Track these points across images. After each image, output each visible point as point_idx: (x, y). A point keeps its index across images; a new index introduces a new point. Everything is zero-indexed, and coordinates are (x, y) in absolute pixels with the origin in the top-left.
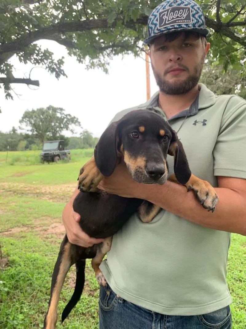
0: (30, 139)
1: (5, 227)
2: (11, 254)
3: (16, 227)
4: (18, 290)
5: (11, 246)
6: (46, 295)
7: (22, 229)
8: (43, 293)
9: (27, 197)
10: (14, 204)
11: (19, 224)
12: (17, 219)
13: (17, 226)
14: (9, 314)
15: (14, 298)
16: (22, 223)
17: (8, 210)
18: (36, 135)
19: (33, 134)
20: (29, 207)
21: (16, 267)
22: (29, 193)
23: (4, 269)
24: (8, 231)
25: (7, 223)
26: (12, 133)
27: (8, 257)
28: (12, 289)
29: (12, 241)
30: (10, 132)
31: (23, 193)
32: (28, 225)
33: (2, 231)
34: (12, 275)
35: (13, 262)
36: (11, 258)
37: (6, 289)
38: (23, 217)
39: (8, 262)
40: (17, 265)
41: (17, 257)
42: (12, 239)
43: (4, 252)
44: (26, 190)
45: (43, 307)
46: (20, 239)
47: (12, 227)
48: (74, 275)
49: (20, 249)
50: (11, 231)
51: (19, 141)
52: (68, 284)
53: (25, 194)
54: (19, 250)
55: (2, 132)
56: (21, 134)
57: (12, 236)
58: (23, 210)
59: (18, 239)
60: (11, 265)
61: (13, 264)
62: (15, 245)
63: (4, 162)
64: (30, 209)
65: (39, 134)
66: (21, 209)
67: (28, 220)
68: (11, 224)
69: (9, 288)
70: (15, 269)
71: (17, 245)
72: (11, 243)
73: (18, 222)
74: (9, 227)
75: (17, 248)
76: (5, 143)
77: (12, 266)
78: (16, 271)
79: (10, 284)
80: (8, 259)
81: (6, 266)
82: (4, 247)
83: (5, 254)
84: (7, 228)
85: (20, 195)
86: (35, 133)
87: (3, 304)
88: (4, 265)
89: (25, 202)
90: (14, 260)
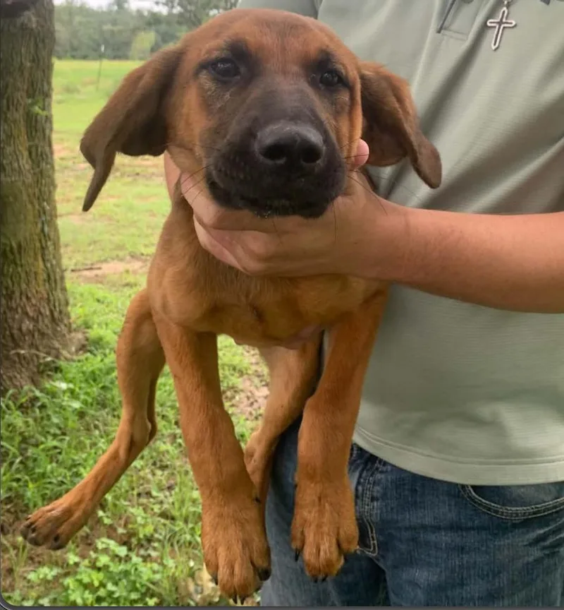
0: (163, 27)
1: (85, 259)
2: (93, 324)
3: (113, 259)
4: (106, 410)
5: (96, 304)
6: (175, 427)
7: (129, 267)
8: (169, 422)
9: (147, 186)
10: (113, 201)
11: (121, 254)
12: (116, 239)
13: (117, 256)
14: (79, 464)
15: (96, 427)
16: (130, 250)
17: (94, 215)
18: (181, 15)
19: (170, 14)
20: (151, 211)
21: (105, 355)
22: (153, 174)
23: (75, 358)
24: (91, 269)
25: (91, 248)
26: (116, 8)
27: (87, 330)
28: (92, 405)
29: (100, 294)
30: (110, 5)
31: (138, 174)
32: (143, 257)
33: (78, 267)
34: (93, 372)
35: (98, 343)
36: (93, 333)
37: (76, 405)
38: (133, 235)
39: (86, 343)
40: (107, 351)
41: (109, 331)
42: (102, 289)
43: (78, 318)
44: (147, 167)
45: (166, 455)
46: (121, 288)
47: (103, 258)
48: (251, 386)
49: (118, 312)
50: (100, 268)
51: (135, 31)
52: (233, 406)
53: (144, 176)
54: (115, 315)
55: (87, 6)
56: (139, 12)
57: (101, 282)
58: (135, 218)
59: (115, 289)
60: (93, 348)
61: (98, 346)
62: (108, 303)
63: (91, 88)
64: (153, 215)
65: (188, 15)
66: (130, 215)
67: (146, 242)
68: (101, 253)
69: (85, 402)
70: (102, 360)
71: (112, 303)
72: (96, 297)
73: (121, 247)
74: (95, 259)
75: (111, 311)
76: (97, 37)
77: (95, 352)
78: (105, 364)
79: (87, 394)
80: (87, 335)
81: (81, 352)
82: (79, 305)
83: (79, 322)
84: (89, 262)
85: (130, 179)
86: (177, 10)
87: (67, 438)
88: (73, 349)
89: (140, 197)
90: (101, 339)
